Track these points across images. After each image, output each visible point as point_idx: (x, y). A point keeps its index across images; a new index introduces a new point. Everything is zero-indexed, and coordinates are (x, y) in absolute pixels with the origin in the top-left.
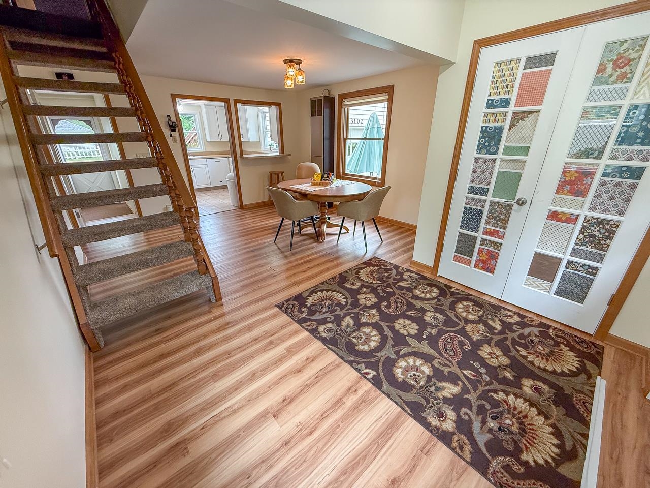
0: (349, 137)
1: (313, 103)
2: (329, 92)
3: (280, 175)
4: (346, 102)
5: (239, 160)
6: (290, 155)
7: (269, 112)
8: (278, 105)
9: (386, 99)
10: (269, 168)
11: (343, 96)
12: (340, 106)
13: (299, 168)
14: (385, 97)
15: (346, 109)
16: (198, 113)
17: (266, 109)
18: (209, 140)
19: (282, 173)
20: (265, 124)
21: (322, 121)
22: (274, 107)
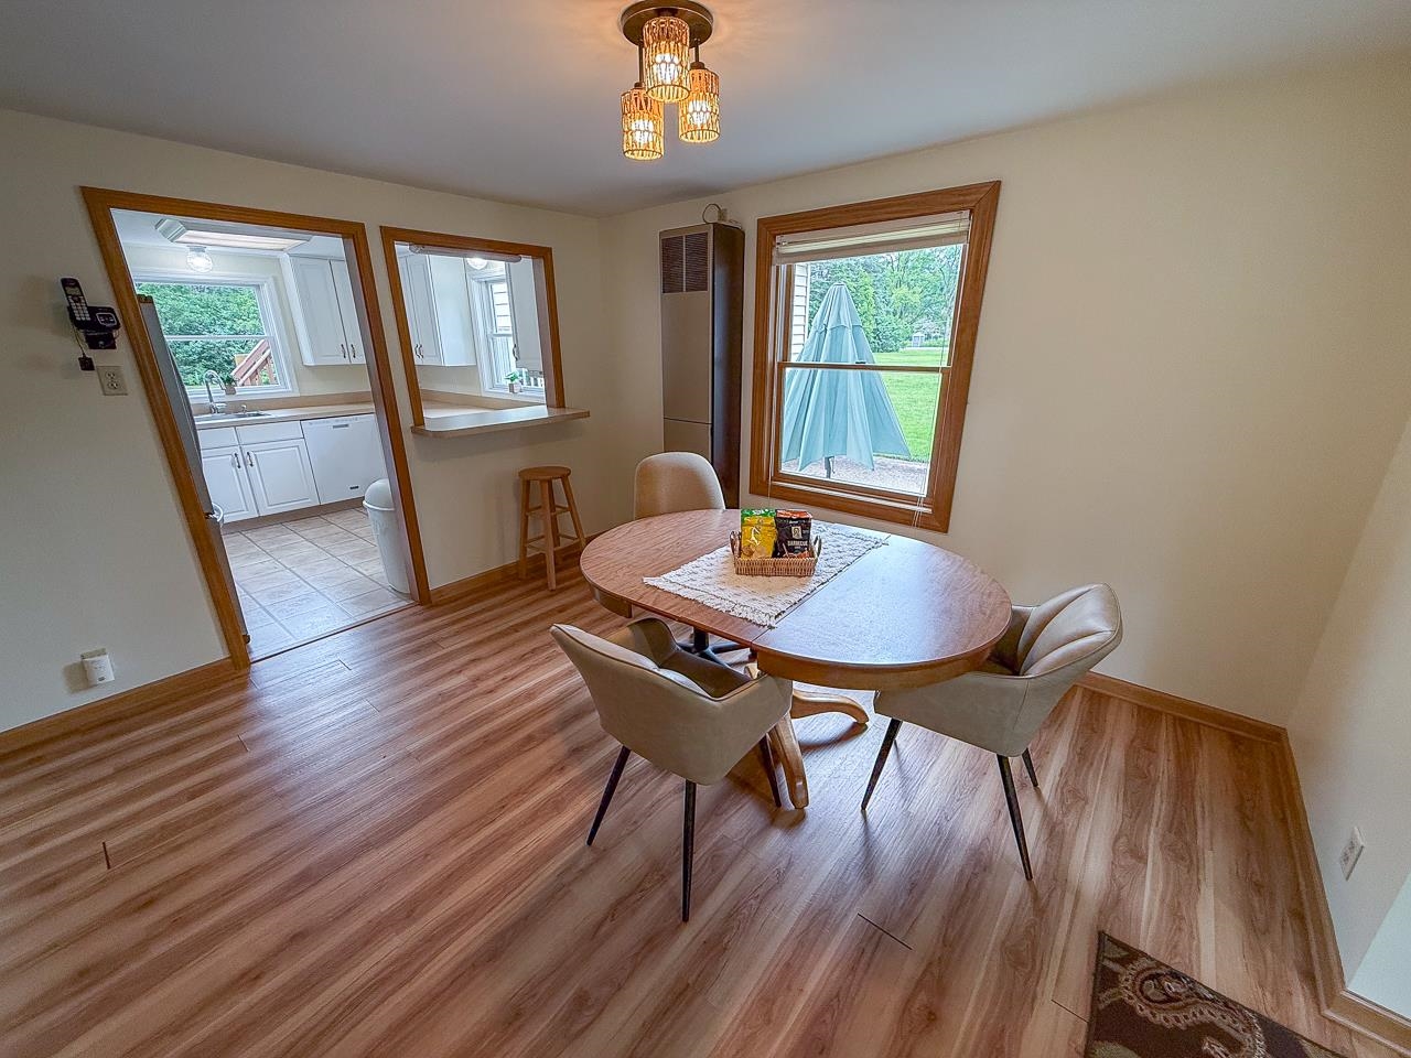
0: (794, 360)
1: (670, 246)
2: (722, 214)
3: (558, 483)
4: (787, 246)
5: (408, 439)
6: (587, 414)
7: (509, 279)
8: (542, 254)
9: (961, 233)
10: (516, 461)
11: (774, 228)
12: (764, 261)
13: (647, 475)
14: (959, 223)
15: (783, 268)
16: (271, 279)
17: (498, 267)
18: (309, 361)
19: (564, 478)
20: (491, 315)
21: (705, 304)
22: (527, 263)
